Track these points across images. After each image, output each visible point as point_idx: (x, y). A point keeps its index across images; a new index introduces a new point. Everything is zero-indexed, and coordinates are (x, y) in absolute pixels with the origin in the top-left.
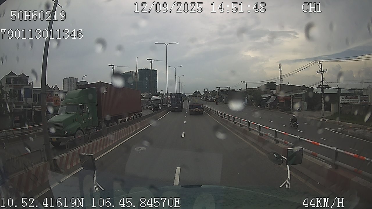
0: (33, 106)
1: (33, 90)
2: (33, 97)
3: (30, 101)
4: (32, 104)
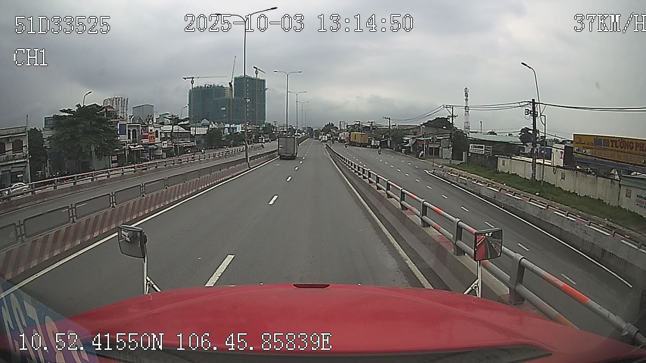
0: (127, 144)
1: (127, 125)
2: (127, 134)
3: (124, 138)
4: (126, 142)
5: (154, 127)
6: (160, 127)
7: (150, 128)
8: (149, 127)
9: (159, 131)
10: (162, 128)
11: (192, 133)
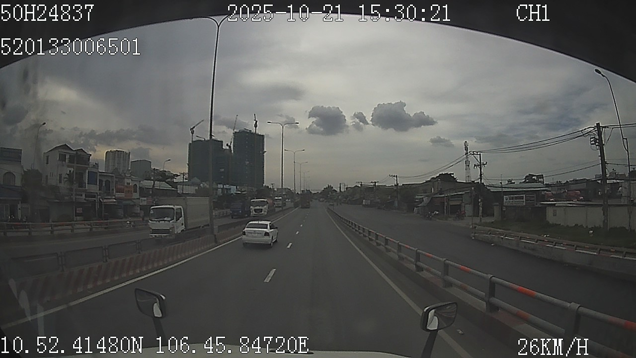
0: (97, 196)
1: (99, 174)
2: (98, 184)
3: (94, 189)
4: (97, 193)
5: (132, 180)
6: (140, 181)
7: (127, 181)
8: (126, 179)
9: (138, 186)
10: (141, 182)
11: (178, 192)
